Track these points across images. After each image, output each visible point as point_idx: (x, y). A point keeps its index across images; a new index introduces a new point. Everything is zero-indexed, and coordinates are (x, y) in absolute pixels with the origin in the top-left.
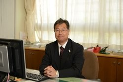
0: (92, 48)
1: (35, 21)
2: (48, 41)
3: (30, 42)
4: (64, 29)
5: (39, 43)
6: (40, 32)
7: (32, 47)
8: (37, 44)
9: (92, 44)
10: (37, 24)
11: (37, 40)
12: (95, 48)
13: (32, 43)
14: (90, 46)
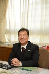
0: (45, 46)
1: (5, 28)
2: (15, 41)
3: (1, 42)
4: (25, 35)
5: (8, 43)
6: (9, 35)
7: (3, 46)
8: (7, 44)
9: (46, 44)
10: (7, 30)
11: (7, 41)
12: (47, 46)
13: (3, 43)
14: (44, 45)
